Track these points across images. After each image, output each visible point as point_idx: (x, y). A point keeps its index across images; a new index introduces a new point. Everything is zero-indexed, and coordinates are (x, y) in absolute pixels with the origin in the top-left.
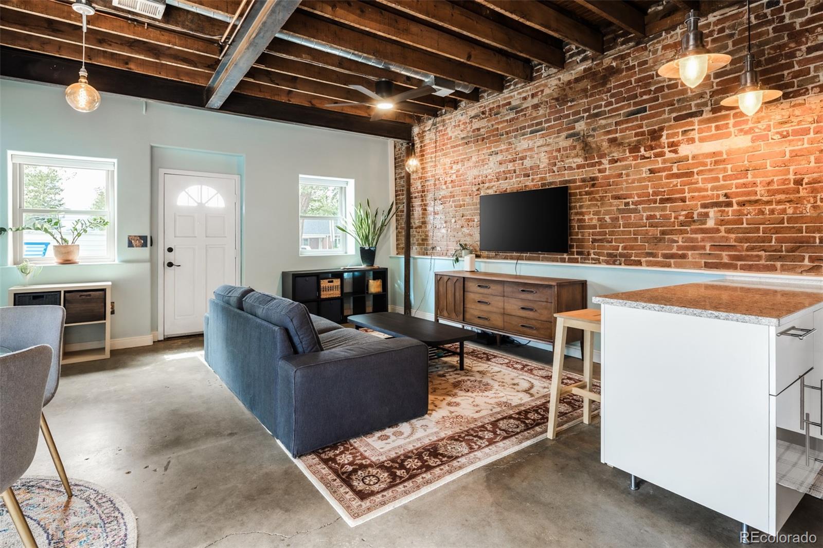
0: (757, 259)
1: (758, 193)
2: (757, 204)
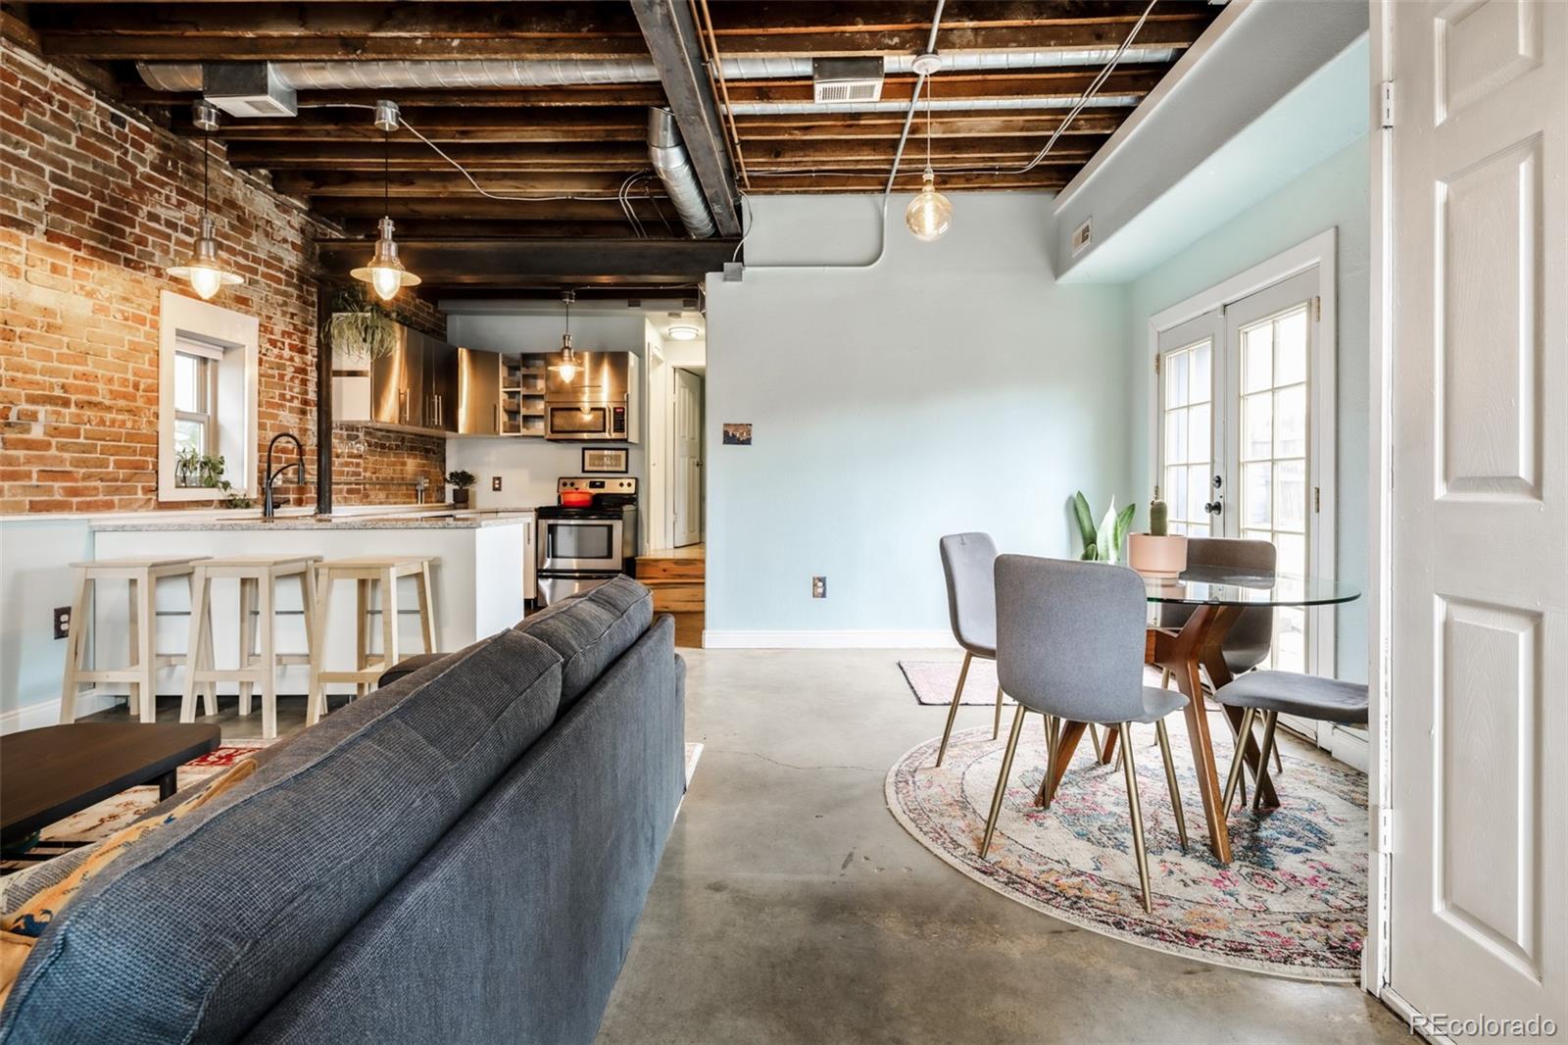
0: (95, 492)
1: (100, 391)
2: (96, 409)
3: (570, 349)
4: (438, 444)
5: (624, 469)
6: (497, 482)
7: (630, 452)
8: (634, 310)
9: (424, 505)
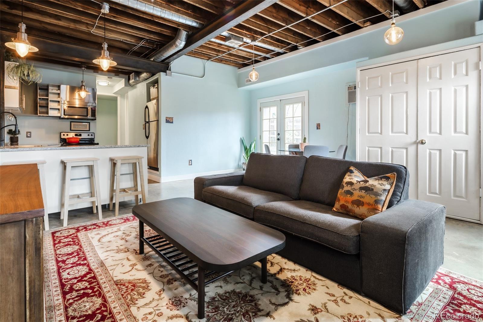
3: (85, 86)
5: (88, 130)
6: (29, 134)
7: (91, 123)
8: (95, 74)
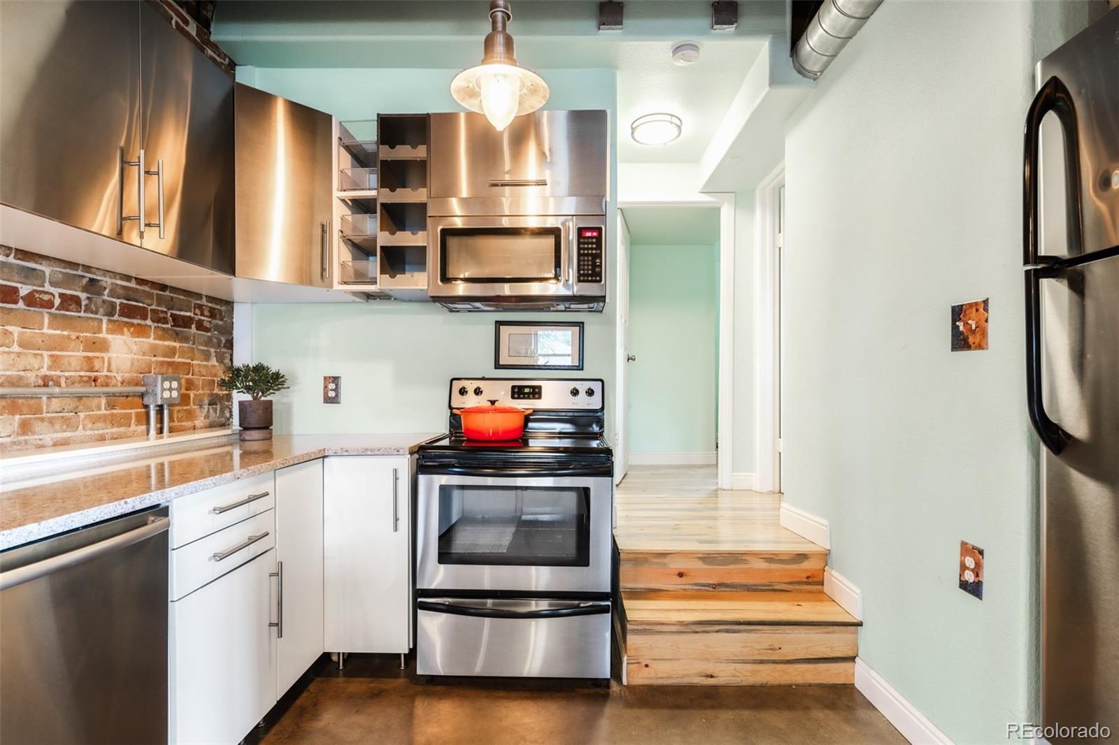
4: (212, 310)
5: (575, 363)
6: (332, 386)
7: (585, 327)
8: (606, 39)
9: (167, 439)
